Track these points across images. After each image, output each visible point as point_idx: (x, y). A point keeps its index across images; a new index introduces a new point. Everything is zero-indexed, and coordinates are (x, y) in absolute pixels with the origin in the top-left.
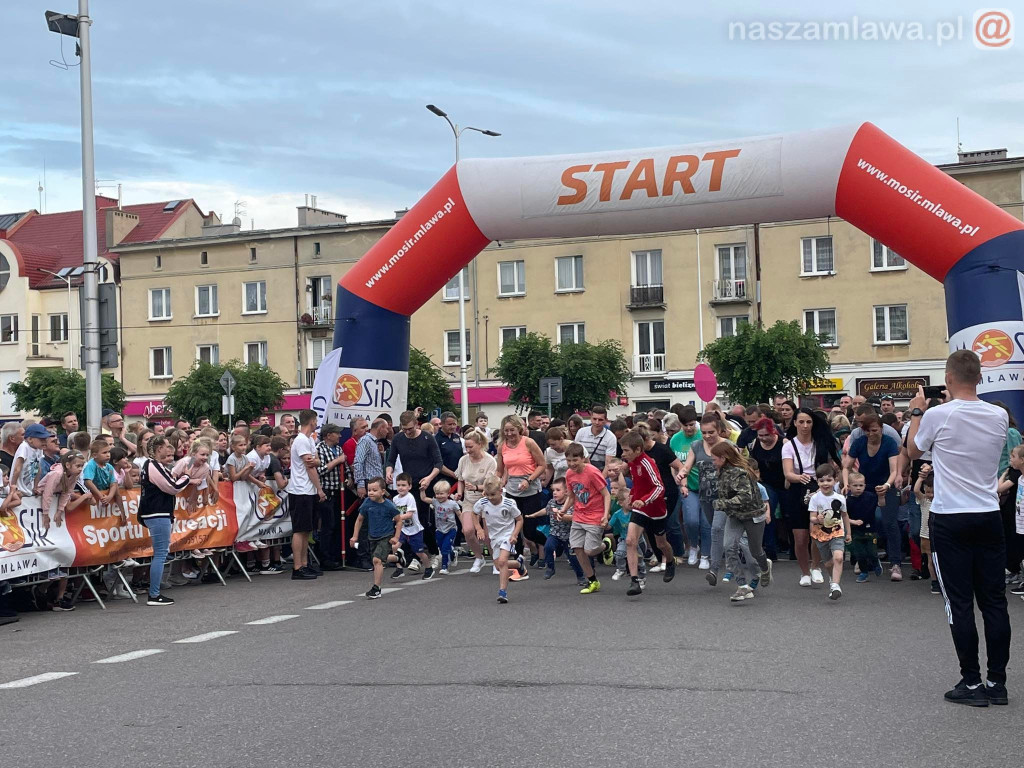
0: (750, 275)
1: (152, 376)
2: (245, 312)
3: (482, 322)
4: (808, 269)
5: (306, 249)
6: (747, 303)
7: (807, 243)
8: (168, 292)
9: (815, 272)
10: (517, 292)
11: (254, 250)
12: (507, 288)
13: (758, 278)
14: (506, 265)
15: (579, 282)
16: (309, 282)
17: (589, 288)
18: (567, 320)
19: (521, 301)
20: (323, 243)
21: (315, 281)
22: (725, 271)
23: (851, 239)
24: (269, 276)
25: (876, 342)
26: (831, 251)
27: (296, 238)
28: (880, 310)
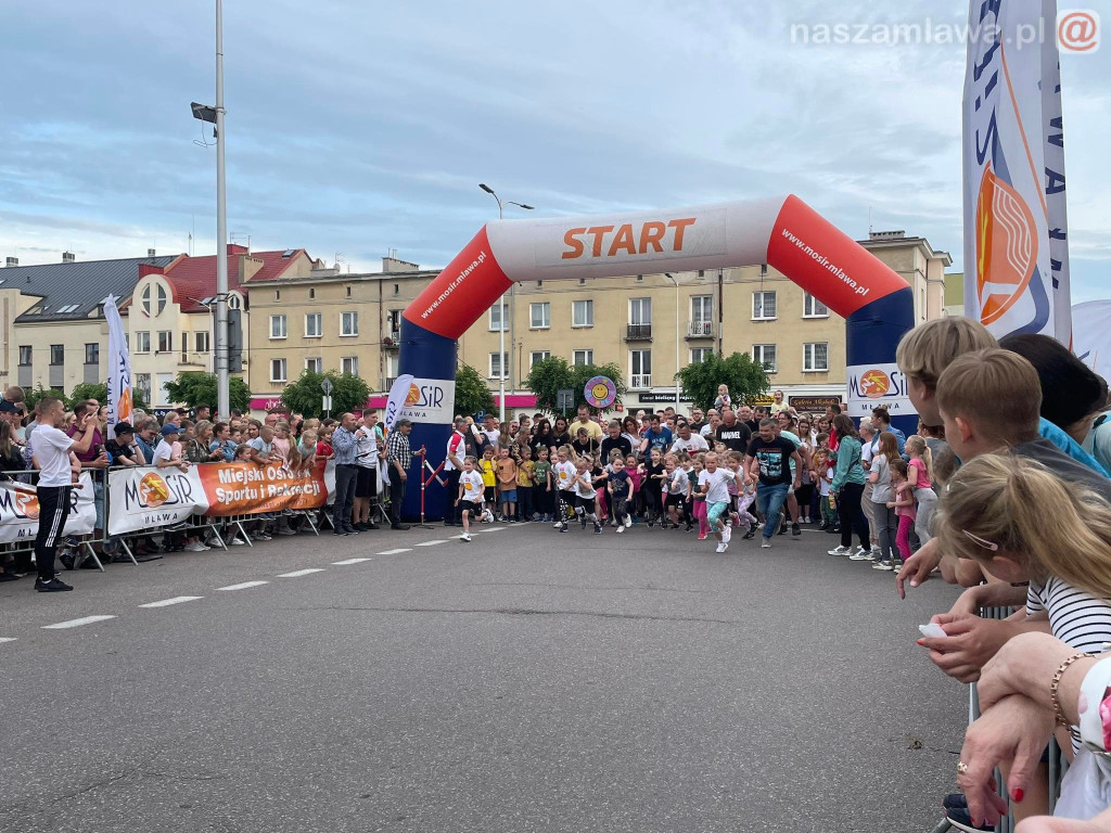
0: (715, 318)
1: (272, 380)
2: (341, 334)
3: (517, 347)
4: (757, 315)
5: (388, 289)
6: (711, 339)
7: (757, 296)
8: (284, 318)
9: (762, 318)
10: (543, 326)
11: (349, 289)
12: (536, 323)
13: (721, 321)
14: (536, 306)
15: (590, 320)
16: (390, 314)
17: (597, 325)
18: (580, 348)
19: (545, 333)
20: (401, 285)
21: (395, 313)
22: (697, 315)
23: (789, 293)
24: (360, 308)
25: (804, 370)
26: (774, 302)
27: (381, 280)
28: (808, 347)
